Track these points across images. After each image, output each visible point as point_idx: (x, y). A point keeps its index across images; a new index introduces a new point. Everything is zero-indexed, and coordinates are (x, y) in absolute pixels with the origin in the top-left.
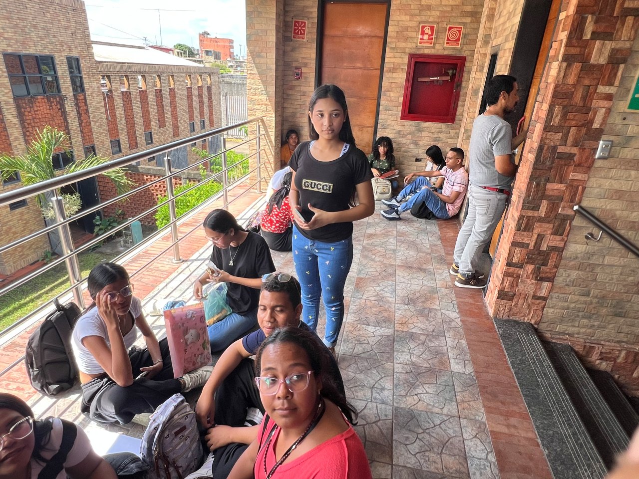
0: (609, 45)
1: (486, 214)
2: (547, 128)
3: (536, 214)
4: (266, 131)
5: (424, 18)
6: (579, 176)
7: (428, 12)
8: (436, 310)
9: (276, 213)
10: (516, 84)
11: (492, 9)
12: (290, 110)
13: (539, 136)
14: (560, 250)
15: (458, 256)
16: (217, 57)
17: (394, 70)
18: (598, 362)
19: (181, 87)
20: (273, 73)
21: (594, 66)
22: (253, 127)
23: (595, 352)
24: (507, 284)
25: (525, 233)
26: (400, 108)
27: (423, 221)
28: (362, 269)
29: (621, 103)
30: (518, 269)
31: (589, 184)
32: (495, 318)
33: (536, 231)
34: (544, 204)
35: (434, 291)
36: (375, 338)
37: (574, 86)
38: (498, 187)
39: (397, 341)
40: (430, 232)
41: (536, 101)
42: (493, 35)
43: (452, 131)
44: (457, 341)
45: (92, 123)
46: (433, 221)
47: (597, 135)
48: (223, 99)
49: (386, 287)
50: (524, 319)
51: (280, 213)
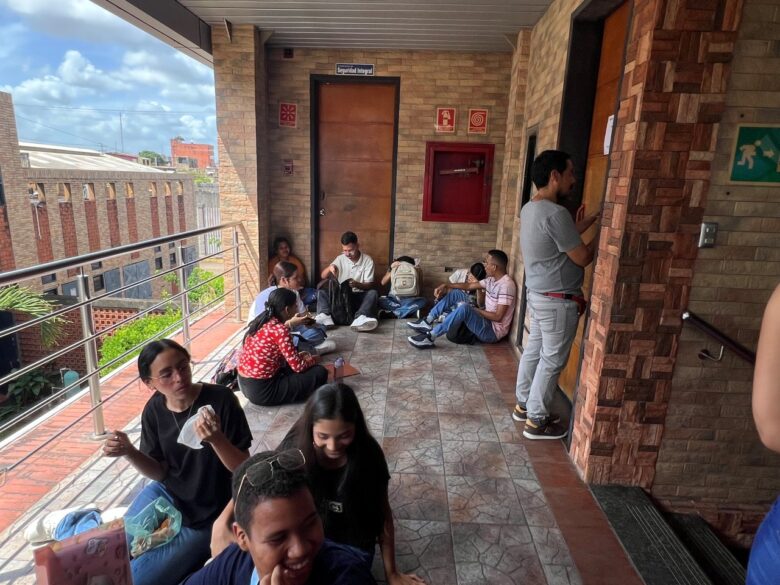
0: (697, 99)
1: (553, 330)
2: (632, 209)
3: (630, 328)
4: (247, 239)
5: (440, 101)
6: (682, 272)
7: (446, 94)
8: (505, 479)
9: (258, 348)
10: (569, 162)
11: (522, 87)
12: (280, 214)
13: (621, 220)
14: (666, 377)
15: (522, 393)
16: (193, 164)
17: (409, 161)
18: (739, 536)
19: (142, 197)
20: (254, 165)
21: (681, 125)
22: (229, 233)
23: (734, 523)
24: (602, 432)
25: (619, 356)
26: (421, 207)
27: (465, 347)
28: (391, 425)
29: (721, 173)
30: (614, 409)
31: (695, 282)
32: (591, 485)
33: (634, 352)
34: (640, 313)
35: (496, 448)
36: (421, 541)
37: (660, 152)
38: (564, 292)
39: (456, 543)
40: (477, 362)
41: (607, 177)
42: (526, 114)
43: (486, 233)
44: (546, 530)
45: (14, 243)
46: (477, 347)
47: (696, 216)
48: (199, 212)
49: (428, 449)
50: (631, 482)
51: (264, 347)
